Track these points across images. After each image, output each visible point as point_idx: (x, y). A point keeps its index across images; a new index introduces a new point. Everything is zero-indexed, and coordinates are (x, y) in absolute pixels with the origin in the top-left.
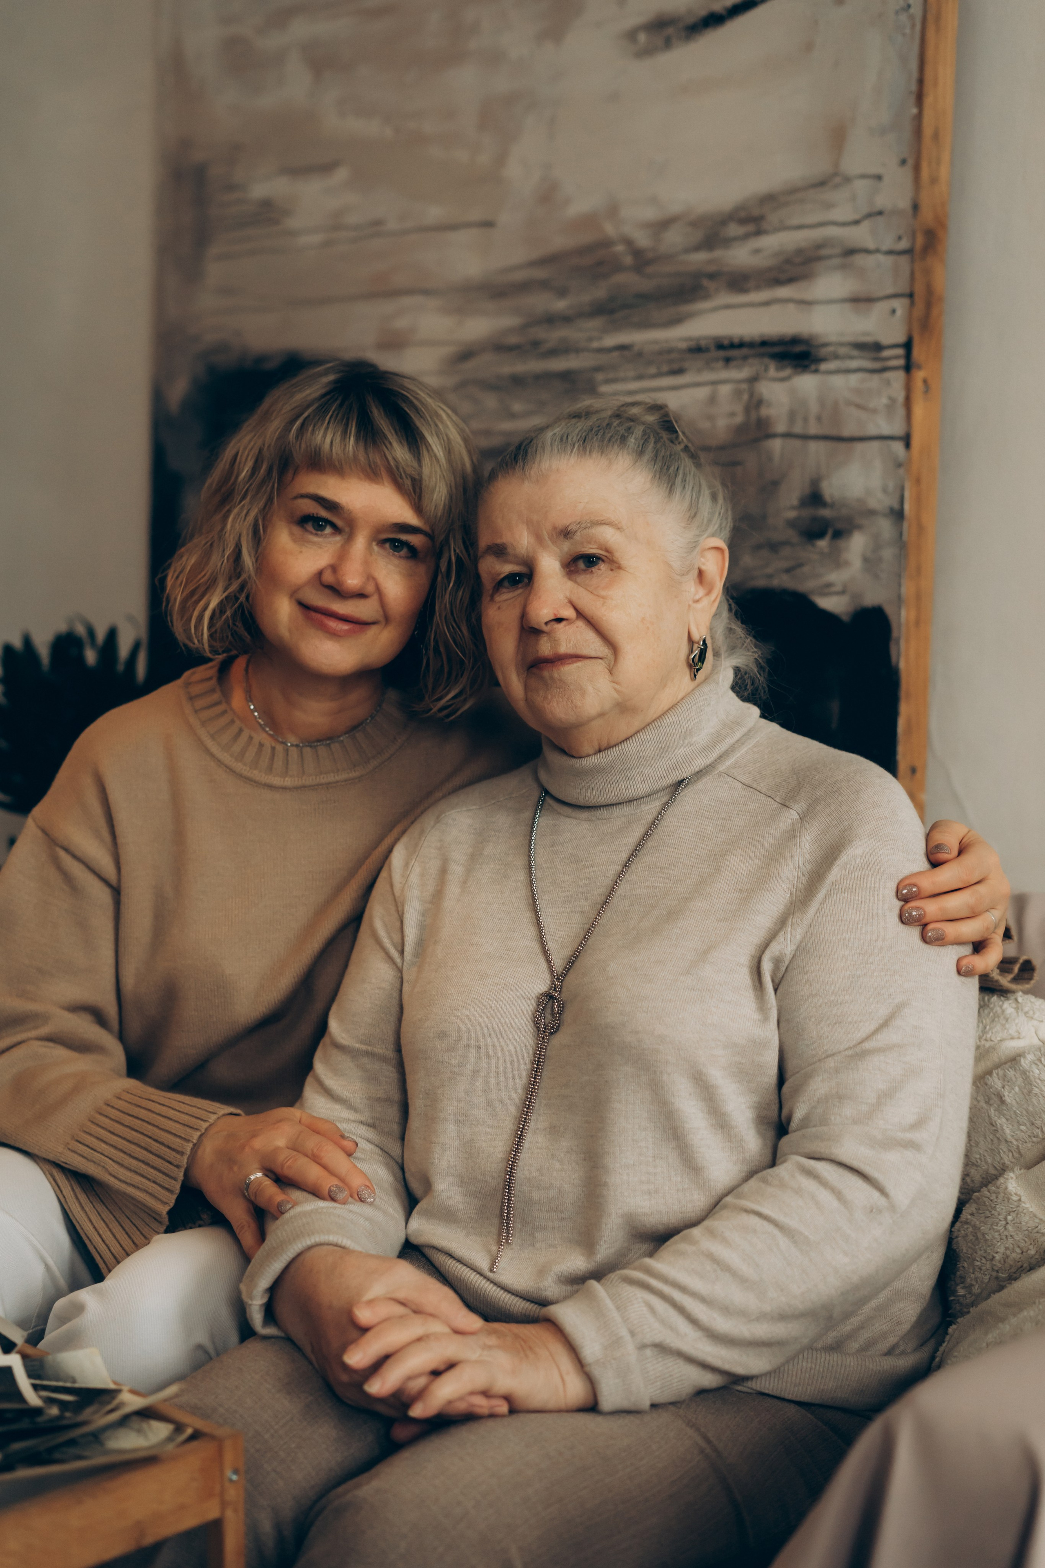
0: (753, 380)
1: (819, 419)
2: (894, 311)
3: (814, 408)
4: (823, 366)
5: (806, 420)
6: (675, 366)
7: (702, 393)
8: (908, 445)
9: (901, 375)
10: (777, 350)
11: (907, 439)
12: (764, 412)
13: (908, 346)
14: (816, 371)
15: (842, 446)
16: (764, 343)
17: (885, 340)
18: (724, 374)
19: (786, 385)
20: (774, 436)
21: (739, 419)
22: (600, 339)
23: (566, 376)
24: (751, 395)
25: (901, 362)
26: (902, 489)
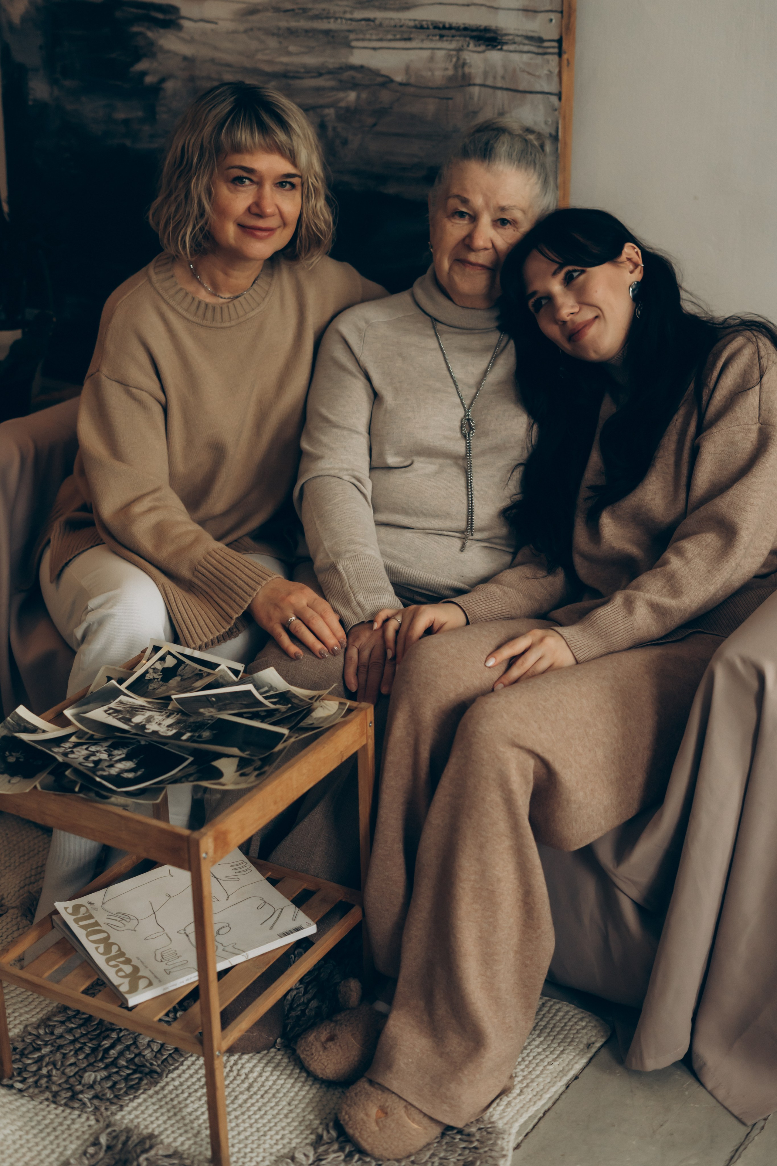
0: (459, 50)
1: (503, 78)
2: (551, 20)
3: (500, 71)
4: (505, 47)
5: (495, 78)
6: (405, 36)
7: (426, 54)
8: (560, 99)
9: (556, 58)
10: (475, 34)
11: (559, 96)
12: (467, 70)
13: (560, 41)
14: (501, 49)
15: (519, 95)
16: (466, 29)
17: (545, 37)
18: (439, 45)
19: (482, 55)
20: (474, 85)
21: (450, 72)
22: (351, 13)
23: (327, 33)
24: (458, 59)
25: (556, 50)
26: (557, 123)
